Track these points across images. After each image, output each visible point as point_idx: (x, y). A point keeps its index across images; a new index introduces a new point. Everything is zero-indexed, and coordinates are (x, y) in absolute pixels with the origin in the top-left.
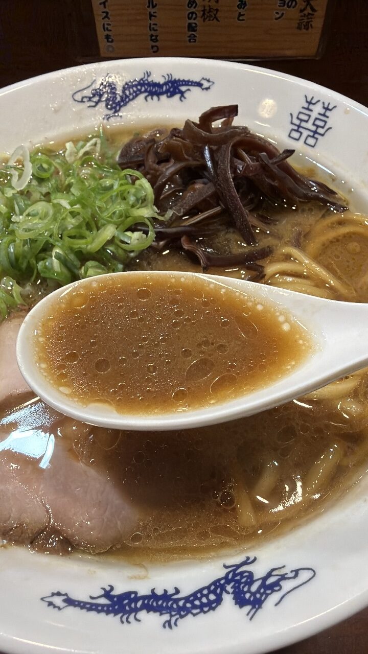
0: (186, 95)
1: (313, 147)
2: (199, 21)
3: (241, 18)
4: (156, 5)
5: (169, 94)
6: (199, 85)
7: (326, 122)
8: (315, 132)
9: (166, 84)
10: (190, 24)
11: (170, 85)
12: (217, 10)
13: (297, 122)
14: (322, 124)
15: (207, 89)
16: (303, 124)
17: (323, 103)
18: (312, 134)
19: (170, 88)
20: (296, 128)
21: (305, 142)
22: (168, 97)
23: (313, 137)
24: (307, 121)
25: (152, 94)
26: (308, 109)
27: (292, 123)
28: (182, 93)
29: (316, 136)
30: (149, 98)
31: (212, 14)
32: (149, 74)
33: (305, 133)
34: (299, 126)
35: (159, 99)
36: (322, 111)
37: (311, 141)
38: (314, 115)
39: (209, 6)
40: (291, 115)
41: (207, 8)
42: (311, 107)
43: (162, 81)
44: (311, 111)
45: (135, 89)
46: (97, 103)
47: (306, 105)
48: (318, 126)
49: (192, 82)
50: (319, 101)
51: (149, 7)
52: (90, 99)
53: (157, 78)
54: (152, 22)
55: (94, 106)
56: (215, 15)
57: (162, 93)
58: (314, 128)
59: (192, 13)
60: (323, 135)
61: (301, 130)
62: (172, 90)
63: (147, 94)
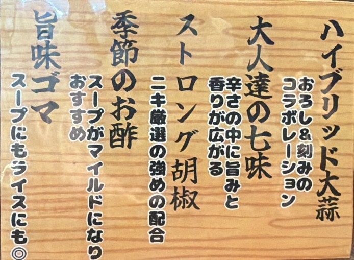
2: (168, 209)
3: (231, 204)
10: (153, 215)
31: (187, 198)
39: (184, 188)
41: (180, 191)
51: (90, 189)
54: (93, 211)
56: (192, 200)
59: (157, 197)
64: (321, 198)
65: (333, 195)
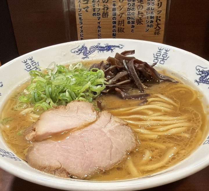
0: (113, 50)
1: (163, 64)
2: (117, 33)
3: (133, 31)
4: (101, 27)
5: (107, 50)
6: (118, 47)
7: (167, 55)
8: (163, 59)
9: (106, 47)
10: (113, 34)
11: (107, 47)
12: (124, 29)
13: (156, 56)
14: (165, 56)
15: (121, 48)
16: (158, 57)
17: (165, 49)
18: (162, 60)
19: (107, 48)
20: (156, 58)
21: (160, 63)
22: (107, 51)
23: (163, 61)
24: (160, 56)
25: (100, 50)
26: (160, 52)
27: (154, 57)
28: (112, 50)
29: (164, 60)
30: (99, 52)
31: (122, 30)
32: (99, 44)
33: (160, 60)
34: (157, 58)
35: (103, 52)
36: (165, 52)
37: (162, 62)
38: (162, 53)
39: (121, 27)
40: (154, 54)
41: (120, 28)
42: (161, 51)
43: (104, 46)
44: (161, 52)
45: (94, 49)
46: (80, 53)
47: (159, 51)
48: (164, 57)
49: (116, 46)
50: (163, 49)
51: (98, 28)
52: (77, 52)
53: (103, 45)
54: (99, 33)
55: (79, 54)
56: (123, 30)
57: (104, 50)
58: (163, 58)
59: (114, 30)
60: (166, 60)
61: (158, 59)
62: (108, 49)
63: (99, 50)
64: (156, 29)
65: (159, 29)
